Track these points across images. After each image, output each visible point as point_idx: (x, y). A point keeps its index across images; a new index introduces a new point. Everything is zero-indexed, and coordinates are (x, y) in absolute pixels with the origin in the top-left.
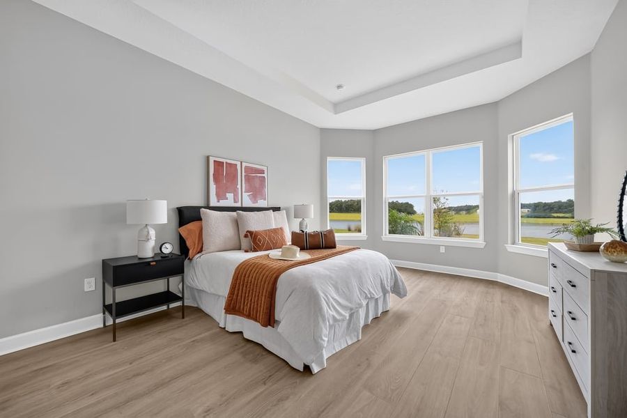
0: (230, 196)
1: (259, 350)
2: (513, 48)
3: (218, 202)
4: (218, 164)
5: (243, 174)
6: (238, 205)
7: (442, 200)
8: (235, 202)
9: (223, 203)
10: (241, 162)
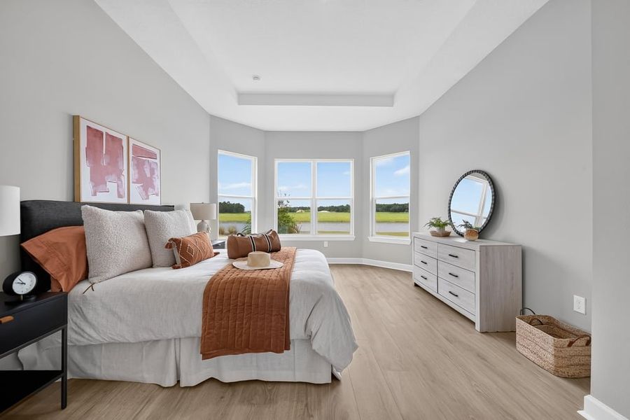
0: (112, 186)
1: (259, 388)
2: (388, 99)
3: (95, 194)
4: (95, 134)
5: (131, 155)
6: (124, 201)
7: (285, 203)
8: (120, 196)
9: (102, 198)
10: (128, 138)
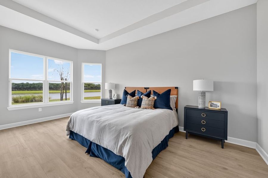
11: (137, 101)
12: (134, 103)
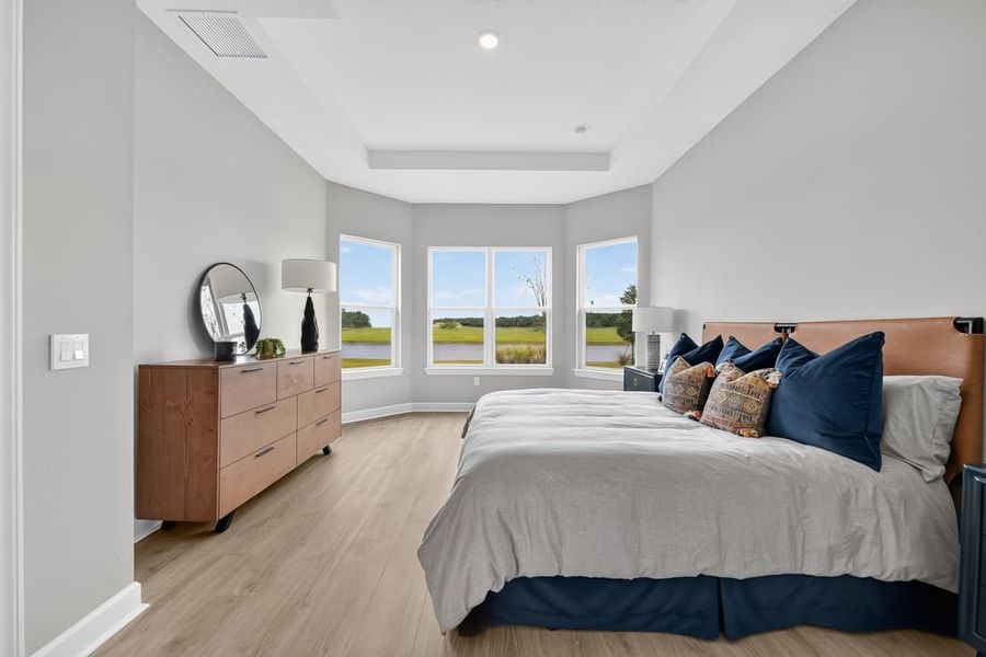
11: (700, 385)
12: (685, 393)
